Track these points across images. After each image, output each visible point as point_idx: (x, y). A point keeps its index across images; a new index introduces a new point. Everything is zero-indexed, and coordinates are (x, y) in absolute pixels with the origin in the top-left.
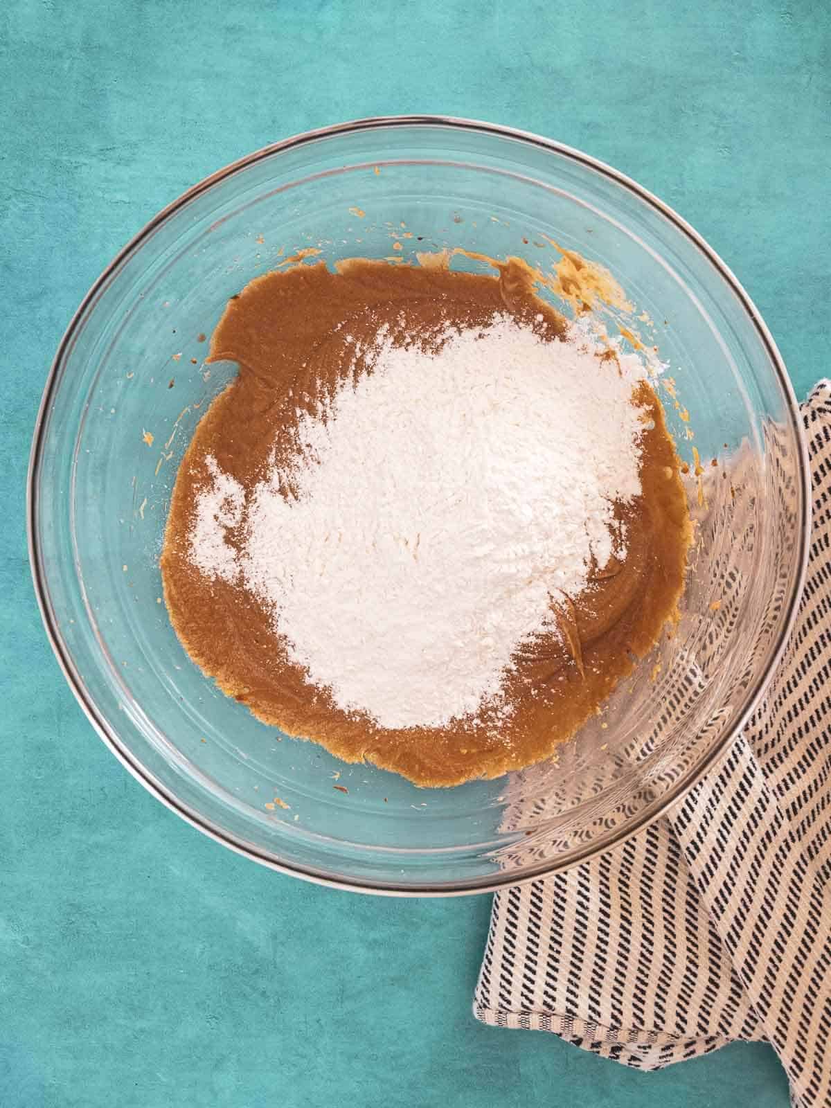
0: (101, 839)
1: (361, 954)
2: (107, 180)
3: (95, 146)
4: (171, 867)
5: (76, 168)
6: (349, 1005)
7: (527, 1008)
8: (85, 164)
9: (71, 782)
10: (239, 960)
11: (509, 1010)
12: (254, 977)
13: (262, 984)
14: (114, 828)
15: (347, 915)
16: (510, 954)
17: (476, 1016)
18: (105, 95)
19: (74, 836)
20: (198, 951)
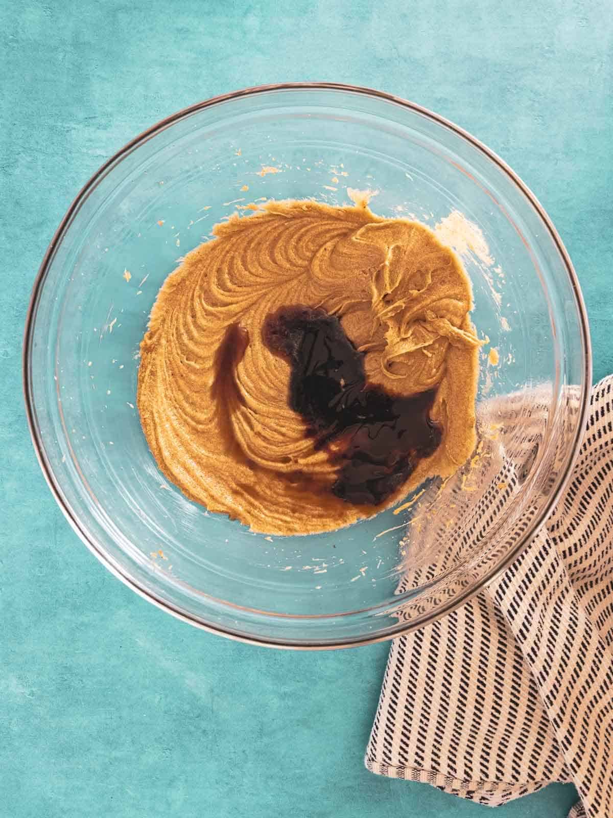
0: (86, 620)
1: (275, 703)
2: (90, 140)
3: (81, 115)
4: (137, 640)
5: (68, 131)
6: (266, 740)
7: (403, 763)
8: (75, 129)
9: (65, 577)
10: (187, 707)
11: (389, 764)
12: (197, 719)
13: (203, 725)
14: (96, 611)
15: (265, 674)
16: (392, 723)
17: (367, 767)
18: (89, 78)
19: (66, 617)
20: (157, 700)
